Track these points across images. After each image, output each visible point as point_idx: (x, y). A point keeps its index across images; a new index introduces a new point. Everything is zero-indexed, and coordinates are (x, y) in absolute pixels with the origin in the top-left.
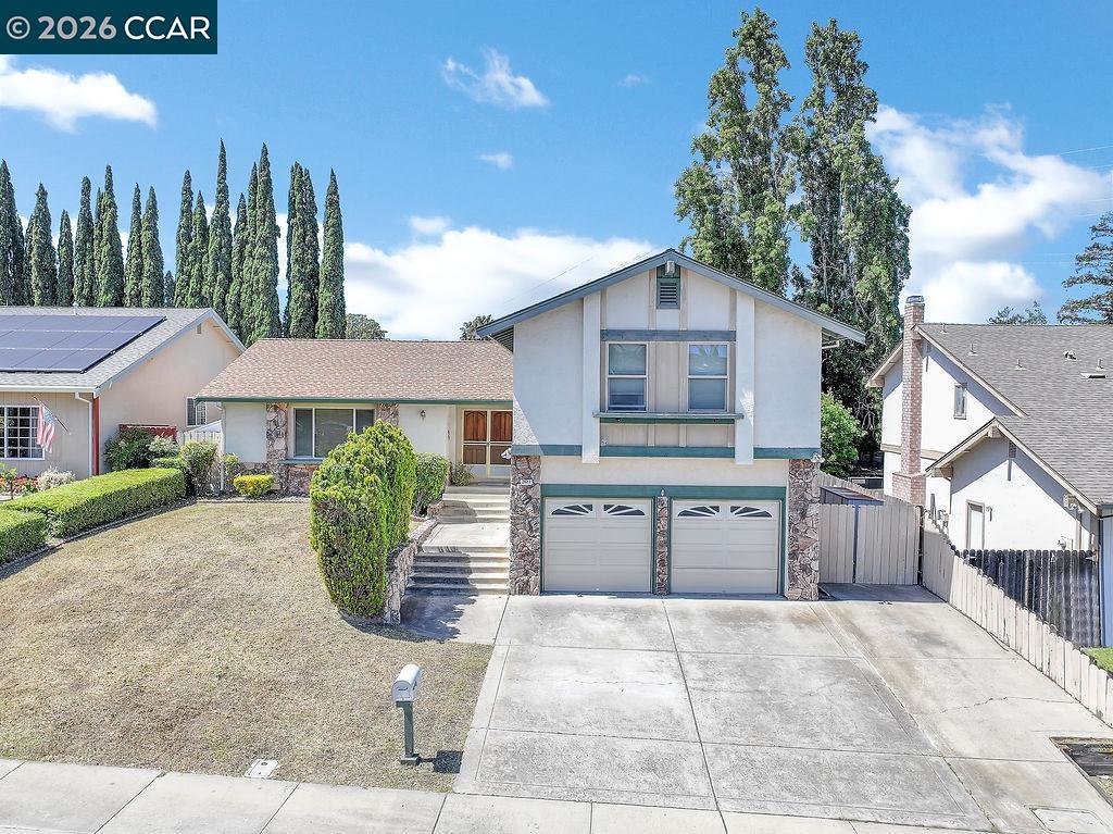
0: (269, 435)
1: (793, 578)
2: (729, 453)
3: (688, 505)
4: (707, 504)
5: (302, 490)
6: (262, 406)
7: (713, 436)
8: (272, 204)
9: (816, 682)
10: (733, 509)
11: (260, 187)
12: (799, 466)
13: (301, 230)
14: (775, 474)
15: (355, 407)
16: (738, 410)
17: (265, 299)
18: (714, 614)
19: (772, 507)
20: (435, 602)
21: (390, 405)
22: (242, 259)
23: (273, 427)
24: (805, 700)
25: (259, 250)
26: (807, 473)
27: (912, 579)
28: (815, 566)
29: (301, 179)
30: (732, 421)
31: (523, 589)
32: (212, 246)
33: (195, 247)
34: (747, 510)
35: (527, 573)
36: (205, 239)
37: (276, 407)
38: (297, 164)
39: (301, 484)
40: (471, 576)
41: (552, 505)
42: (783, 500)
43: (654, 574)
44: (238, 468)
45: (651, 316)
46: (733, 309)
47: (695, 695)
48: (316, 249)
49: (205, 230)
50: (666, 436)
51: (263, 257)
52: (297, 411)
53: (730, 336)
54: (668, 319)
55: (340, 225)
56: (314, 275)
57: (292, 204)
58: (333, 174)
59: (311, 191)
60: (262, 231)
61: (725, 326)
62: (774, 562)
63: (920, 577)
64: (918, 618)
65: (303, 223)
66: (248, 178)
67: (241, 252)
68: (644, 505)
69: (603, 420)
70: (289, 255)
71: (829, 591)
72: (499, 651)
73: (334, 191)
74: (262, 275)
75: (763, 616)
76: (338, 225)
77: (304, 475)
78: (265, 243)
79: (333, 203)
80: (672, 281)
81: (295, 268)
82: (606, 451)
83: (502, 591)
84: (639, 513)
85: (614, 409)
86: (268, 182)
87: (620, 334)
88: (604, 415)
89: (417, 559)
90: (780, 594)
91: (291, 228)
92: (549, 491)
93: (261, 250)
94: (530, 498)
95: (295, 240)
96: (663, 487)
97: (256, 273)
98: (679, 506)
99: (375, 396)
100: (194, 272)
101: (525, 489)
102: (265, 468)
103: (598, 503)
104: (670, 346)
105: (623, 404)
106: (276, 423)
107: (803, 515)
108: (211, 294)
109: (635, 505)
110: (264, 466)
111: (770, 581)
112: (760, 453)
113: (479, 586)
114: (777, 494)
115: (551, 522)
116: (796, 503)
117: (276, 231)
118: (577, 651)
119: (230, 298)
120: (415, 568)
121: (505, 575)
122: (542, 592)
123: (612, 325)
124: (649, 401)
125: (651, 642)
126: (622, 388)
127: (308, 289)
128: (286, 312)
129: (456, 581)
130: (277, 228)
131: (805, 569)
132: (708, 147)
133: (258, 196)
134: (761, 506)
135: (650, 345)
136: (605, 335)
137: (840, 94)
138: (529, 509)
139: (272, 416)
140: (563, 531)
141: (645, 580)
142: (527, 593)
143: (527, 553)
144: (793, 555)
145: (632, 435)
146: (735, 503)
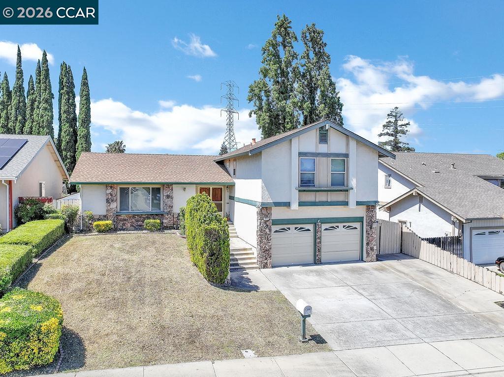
0: (108, 201)
1: (368, 253)
2: (346, 204)
3: (327, 226)
4: (334, 225)
5: (124, 227)
6: (103, 187)
7: (340, 197)
8: (49, 82)
9: (408, 292)
10: (344, 226)
11: (43, 73)
12: (370, 208)
13: (67, 96)
14: (361, 212)
15: (151, 187)
16: (350, 186)
17: (48, 131)
18: (346, 270)
19: (357, 225)
21: (169, 185)
22: (32, 109)
23: (110, 197)
24: (410, 298)
25: (43, 105)
26: (372, 211)
27: (398, 251)
28: (375, 248)
29: (66, 71)
30: (347, 191)
31: (265, 266)
32: (14, 101)
33: (3, 102)
34: (349, 227)
35: (266, 259)
36: (9, 97)
37: (111, 187)
38: (64, 63)
39: (124, 224)
40: (239, 262)
41: (274, 228)
42: (362, 222)
43: (315, 255)
44: (92, 218)
45: (317, 147)
46: (348, 144)
47: (373, 301)
48: (75, 106)
49: (8, 93)
50: (322, 197)
51: (46, 109)
52: (121, 188)
53: (347, 156)
54: (323, 148)
55: (89, 95)
56: (74, 120)
57: (61, 83)
58: (85, 69)
59: (72, 77)
60: (44, 96)
61: (344, 151)
62: (358, 247)
63: (401, 250)
64: (415, 265)
65: (68, 93)
66: (35, 67)
67: (32, 105)
68: (310, 227)
69: (300, 191)
70: (60, 109)
71: (380, 258)
72: (285, 293)
73: (85, 78)
74: (45, 118)
75: (364, 269)
76: (88, 96)
77: (125, 220)
78: (46, 101)
79: (85, 84)
80: (325, 132)
81: (64, 116)
82: (301, 204)
83: (256, 268)
84: (308, 230)
85: (303, 186)
86: (47, 70)
87: (305, 154)
88: (301, 189)
90: (361, 260)
91: (61, 95)
92: (276, 222)
93: (44, 105)
94: (267, 226)
95: (63, 101)
96: (318, 219)
97: (42, 117)
98: (324, 226)
99: (160, 181)
101: (266, 222)
102: (105, 217)
103: (292, 227)
104: (324, 160)
105: (306, 183)
106: (111, 195)
107: (371, 228)
108: (14, 127)
109: (307, 227)
110: (105, 216)
111: (357, 255)
112: (359, 203)
113: (244, 266)
114: (360, 220)
115: (274, 236)
116: (369, 223)
117: (52, 96)
118: (314, 290)
121: (255, 261)
123: (303, 150)
124: (316, 183)
125: (336, 283)
126: (306, 177)
127: (71, 126)
129: (233, 265)
130: (53, 95)
131: (372, 249)
132: (265, 73)
133: (42, 77)
134: (354, 225)
135: (317, 159)
136: (300, 154)
137: (316, 54)
138: (267, 230)
139: (109, 191)
140: (278, 240)
141: (311, 259)
142: (267, 268)
143: (267, 250)
144: (368, 244)
145: (310, 197)
146: (345, 224)
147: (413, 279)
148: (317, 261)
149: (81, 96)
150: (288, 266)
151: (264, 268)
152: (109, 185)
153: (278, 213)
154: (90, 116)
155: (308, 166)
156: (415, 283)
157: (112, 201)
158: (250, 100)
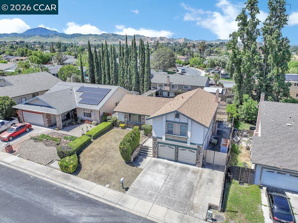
1: (197, 164)
2: (186, 143)
4: (184, 149)
5: (130, 127)
9: (184, 186)
10: (189, 150)
13: (141, 54)
16: (188, 137)
20: (141, 157)
21: (143, 116)
22: (130, 60)
23: (125, 116)
24: (179, 189)
25: (133, 59)
28: (201, 162)
29: (142, 42)
31: (154, 157)
32: (125, 58)
33: (122, 58)
34: (191, 151)
36: (123, 55)
38: (141, 39)
40: (148, 153)
41: (160, 145)
43: (175, 158)
45: (175, 119)
46: (188, 120)
49: (123, 54)
50: (176, 138)
51: (134, 60)
52: (129, 114)
53: (187, 124)
54: (177, 120)
56: (144, 64)
58: (148, 41)
59: (144, 45)
61: (187, 122)
68: (174, 147)
72: (143, 171)
77: (130, 124)
78: (134, 57)
81: (140, 63)
82: (166, 139)
83: (151, 157)
84: (173, 148)
85: (168, 133)
86: (135, 44)
87: (169, 121)
88: (166, 134)
89: (141, 148)
90: (195, 165)
96: (176, 145)
97: (133, 64)
98: (180, 148)
100: (122, 63)
101: (155, 142)
103: (167, 146)
104: (177, 124)
107: (199, 154)
108: (125, 68)
110: (124, 122)
112: (191, 143)
113: (148, 155)
114: (196, 149)
115: (159, 147)
118: (154, 173)
119: (128, 69)
120: (140, 150)
122: (158, 157)
123: (168, 120)
124: (174, 133)
125: (166, 173)
126: (170, 130)
127: (143, 67)
128: (139, 71)
129: (145, 153)
133: (133, 47)
134: (194, 151)
135: (174, 124)
136: (167, 121)
138: (155, 145)
140: (161, 149)
143: (155, 152)
148: (176, 160)
150: (163, 159)
152: (126, 113)
153: (159, 140)
155: (170, 126)
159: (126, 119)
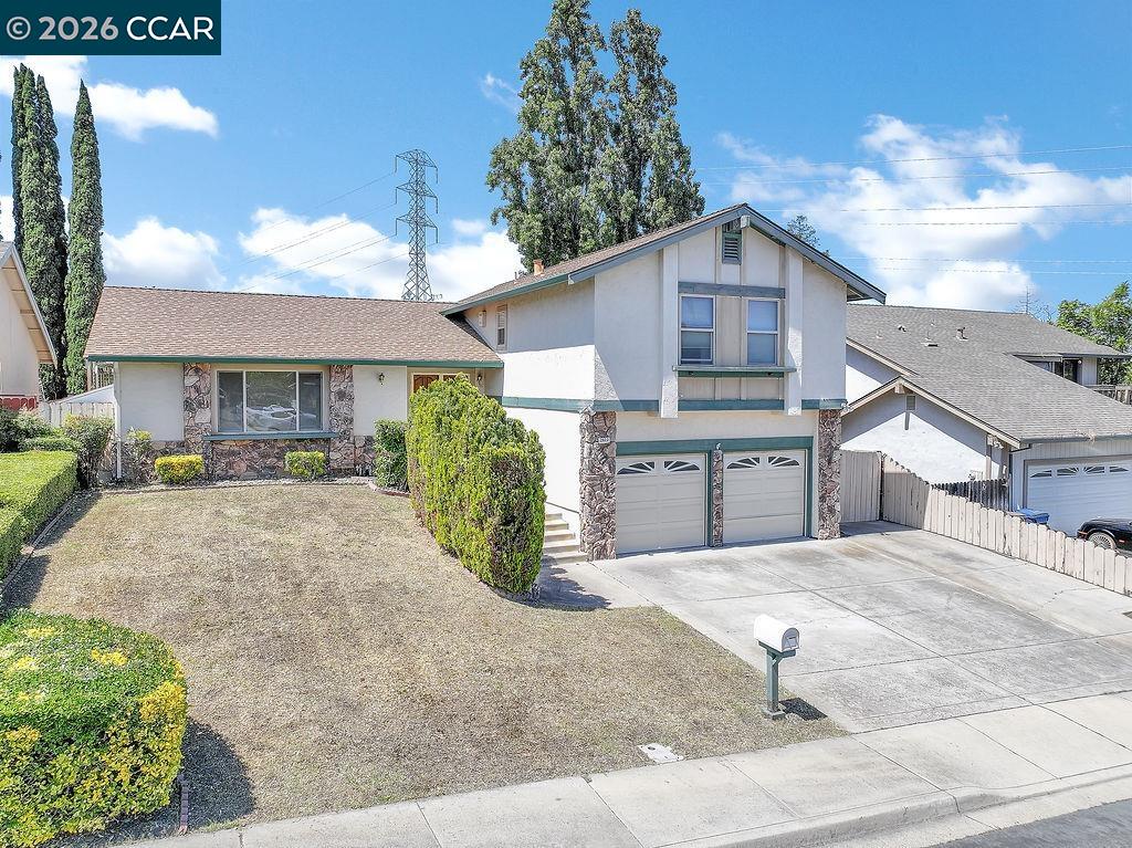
0: (188, 405)
1: (822, 517)
2: (778, 405)
3: (736, 458)
4: (750, 455)
5: (231, 472)
6: (176, 370)
7: (766, 389)
9: (939, 600)
10: (771, 459)
12: (826, 418)
13: (36, 155)
14: (810, 424)
15: (298, 370)
16: (788, 364)
19: (798, 455)
21: (342, 367)
23: (194, 395)
24: (951, 612)
26: (832, 423)
27: (875, 516)
28: (838, 507)
29: (32, 89)
30: (781, 374)
31: (601, 554)
34: (780, 460)
35: (604, 537)
37: (197, 370)
39: (230, 465)
41: (621, 464)
42: (810, 449)
43: (709, 527)
44: (148, 449)
45: (717, 269)
46: (783, 266)
47: (878, 621)
48: (59, 181)
50: (726, 389)
52: (221, 374)
53: (781, 293)
54: (730, 274)
55: (96, 153)
57: (18, 119)
58: (83, 88)
59: (49, 105)
61: (775, 283)
62: (799, 507)
63: (881, 515)
65: (39, 147)
68: (699, 460)
69: (681, 374)
70: (18, 186)
71: (847, 530)
73: (85, 110)
75: (822, 555)
76: (93, 155)
77: (233, 453)
79: (85, 125)
80: (735, 236)
82: (683, 405)
83: (581, 558)
84: (695, 468)
85: (686, 363)
87: (692, 288)
88: (685, 368)
90: (807, 535)
91: (19, 150)
92: (626, 449)
94: (606, 457)
95: (26, 166)
96: (717, 441)
98: (730, 458)
99: (322, 356)
101: (602, 448)
102: (183, 447)
103: (659, 460)
104: (732, 301)
105: (694, 356)
106: (198, 390)
107: (829, 462)
109: (691, 460)
110: (181, 444)
111: (796, 524)
112: (808, 405)
114: (805, 444)
115: (618, 481)
116: (824, 451)
121: (577, 542)
123: (685, 277)
124: (716, 356)
126: (693, 342)
127: (49, 231)
131: (831, 510)
134: (793, 455)
135: (718, 299)
136: (683, 286)
137: (645, 82)
138: (606, 468)
139: (192, 380)
140: (629, 491)
141: (699, 534)
142: (606, 557)
143: (604, 517)
144: (822, 499)
145: (702, 389)
146: (772, 454)
147: (935, 571)
148: (714, 540)
149: (77, 156)
150: (650, 552)
151: (598, 558)
152: (192, 365)
153: (630, 428)
154: (100, 208)
155: (700, 315)
156: (944, 580)
157: (200, 404)
158: (494, 184)
159: (205, 417)
